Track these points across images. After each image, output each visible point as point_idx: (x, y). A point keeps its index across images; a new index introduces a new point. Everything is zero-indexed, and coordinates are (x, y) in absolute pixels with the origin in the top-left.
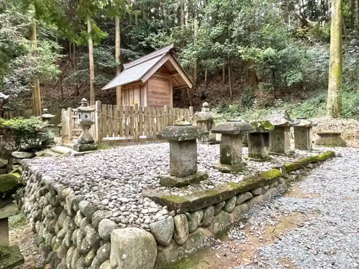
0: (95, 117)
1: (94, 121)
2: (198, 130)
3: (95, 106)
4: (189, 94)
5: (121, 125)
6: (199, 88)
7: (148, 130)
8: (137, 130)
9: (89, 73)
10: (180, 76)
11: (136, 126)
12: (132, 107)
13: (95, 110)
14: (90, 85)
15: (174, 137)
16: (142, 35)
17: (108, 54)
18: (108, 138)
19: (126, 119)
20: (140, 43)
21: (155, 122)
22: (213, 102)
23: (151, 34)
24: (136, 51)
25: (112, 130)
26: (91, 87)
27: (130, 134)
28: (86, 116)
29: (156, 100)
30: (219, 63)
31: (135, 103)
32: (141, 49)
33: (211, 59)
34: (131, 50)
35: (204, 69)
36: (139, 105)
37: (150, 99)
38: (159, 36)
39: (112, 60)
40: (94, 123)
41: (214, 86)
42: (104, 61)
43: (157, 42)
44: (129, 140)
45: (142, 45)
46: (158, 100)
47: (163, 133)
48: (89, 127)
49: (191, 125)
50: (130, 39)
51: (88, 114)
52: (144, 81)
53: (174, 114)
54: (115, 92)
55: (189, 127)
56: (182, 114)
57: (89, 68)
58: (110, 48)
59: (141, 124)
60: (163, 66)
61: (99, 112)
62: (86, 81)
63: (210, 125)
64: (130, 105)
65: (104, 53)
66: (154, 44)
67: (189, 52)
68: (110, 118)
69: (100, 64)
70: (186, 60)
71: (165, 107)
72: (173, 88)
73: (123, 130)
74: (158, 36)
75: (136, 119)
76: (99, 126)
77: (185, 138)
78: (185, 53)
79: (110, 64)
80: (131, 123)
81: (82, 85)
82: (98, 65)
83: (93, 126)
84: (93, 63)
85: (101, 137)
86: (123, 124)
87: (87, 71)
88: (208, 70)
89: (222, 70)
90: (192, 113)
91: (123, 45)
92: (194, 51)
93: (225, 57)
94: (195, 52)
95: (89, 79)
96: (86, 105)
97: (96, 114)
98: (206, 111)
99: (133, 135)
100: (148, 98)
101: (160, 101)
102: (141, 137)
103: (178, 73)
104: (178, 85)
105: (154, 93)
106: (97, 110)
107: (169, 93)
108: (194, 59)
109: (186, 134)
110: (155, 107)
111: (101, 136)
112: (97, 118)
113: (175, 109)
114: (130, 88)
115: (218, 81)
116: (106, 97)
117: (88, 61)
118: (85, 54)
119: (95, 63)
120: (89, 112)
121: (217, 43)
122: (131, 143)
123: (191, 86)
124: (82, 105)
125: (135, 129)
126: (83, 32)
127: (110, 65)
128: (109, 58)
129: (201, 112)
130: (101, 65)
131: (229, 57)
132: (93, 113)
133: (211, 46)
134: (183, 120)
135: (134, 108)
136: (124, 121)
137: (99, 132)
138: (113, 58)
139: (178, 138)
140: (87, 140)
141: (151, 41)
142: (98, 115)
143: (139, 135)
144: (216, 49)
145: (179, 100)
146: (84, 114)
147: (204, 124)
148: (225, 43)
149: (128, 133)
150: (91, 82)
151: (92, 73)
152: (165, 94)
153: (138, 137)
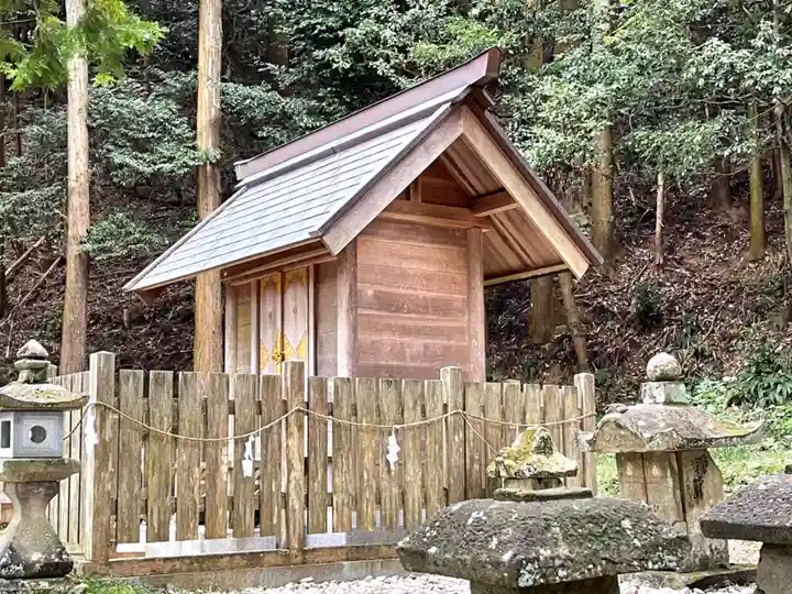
0: (83, 438)
1: (75, 457)
2: (626, 523)
3: (87, 378)
4: (569, 302)
5: (212, 475)
6: (626, 270)
7: (356, 501)
8: (296, 502)
9: (65, 206)
10: (522, 214)
11: (290, 480)
12: (271, 382)
13: (86, 398)
14: (63, 262)
15: (497, 564)
16: (328, 13)
17: (162, 109)
18: (142, 547)
19: (240, 443)
20: (319, 54)
21: (392, 458)
22: (702, 342)
23: (375, 10)
24: (298, 95)
25: (169, 501)
26: (73, 271)
27: (257, 523)
28: (38, 434)
29: (398, 339)
30: (726, 142)
31: (290, 358)
32: (323, 83)
33: (683, 119)
34: (275, 87)
35: (648, 169)
36: (309, 372)
37: (366, 337)
38: (417, 20)
39: (180, 140)
40: (75, 467)
41: (705, 260)
42: (140, 146)
43: (403, 50)
44: (254, 559)
45: (328, 65)
46: (407, 339)
47: (433, 541)
48: (53, 489)
49: (588, 494)
50: (270, 37)
51: (48, 424)
52: (336, 244)
53: (494, 415)
54: (190, 298)
55: (577, 506)
56: (533, 416)
57: (65, 184)
58: (174, 81)
59: (317, 467)
60: (437, 168)
61: (103, 410)
62: (49, 243)
63: (690, 477)
64: (265, 372)
65: (138, 104)
66: (387, 60)
67: (569, 90)
68: (159, 438)
69: (117, 158)
70: (550, 133)
71: (446, 376)
72: (487, 277)
73: (221, 501)
74: (408, 17)
75: (293, 442)
76: (98, 480)
77: (555, 569)
78: (545, 98)
79: (171, 159)
80: (269, 465)
81: (26, 262)
82: (109, 168)
83: (68, 486)
84: (84, 158)
85: (107, 541)
86: (224, 468)
87: (53, 198)
88: (670, 178)
89: (745, 174)
90: (589, 409)
91: (236, 64)
92: (591, 83)
93: (760, 110)
94: (598, 91)
95: (61, 235)
96: (39, 376)
97: (91, 418)
98: (668, 402)
99: (272, 531)
100: (354, 330)
101: (416, 344)
102: (316, 540)
103: (510, 199)
104: (514, 262)
105: (387, 303)
106: (93, 400)
107: (468, 303)
108: (597, 128)
109: (563, 551)
110: (394, 376)
111: (108, 536)
112: (92, 439)
113: (495, 387)
114: (264, 279)
115: (729, 234)
116: (141, 321)
117: (64, 146)
118: (46, 114)
119: (93, 159)
120: (55, 410)
121: (715, 40)
122: (266, 574)
123: (579, 266)
124: (23, 375)
125: (285, 497)
126: (46, 24)
127: (167, 167)
128: (165, 131)
129: (638, 406)
130: (121, 166)
131: (778, 110)
132: (77, 414)
133: (681, 59)
134: (539, 450)
135: (286, 384)
136: (228, 455)
137: (97, 512)
138: (182, 130)
139: (517, 568)
140: (36, 556)
141: (376, 40)
142: (100, 427)
143: (307, 530)
144: (707, 70)
145: (519, 330)
146: (30, 422)
147: (656, 471)
148: (758, 43)
149: (250, 519)
150: (73, 250)
151: (79, 202)
152: (442, 308)
153: (303, 541)
